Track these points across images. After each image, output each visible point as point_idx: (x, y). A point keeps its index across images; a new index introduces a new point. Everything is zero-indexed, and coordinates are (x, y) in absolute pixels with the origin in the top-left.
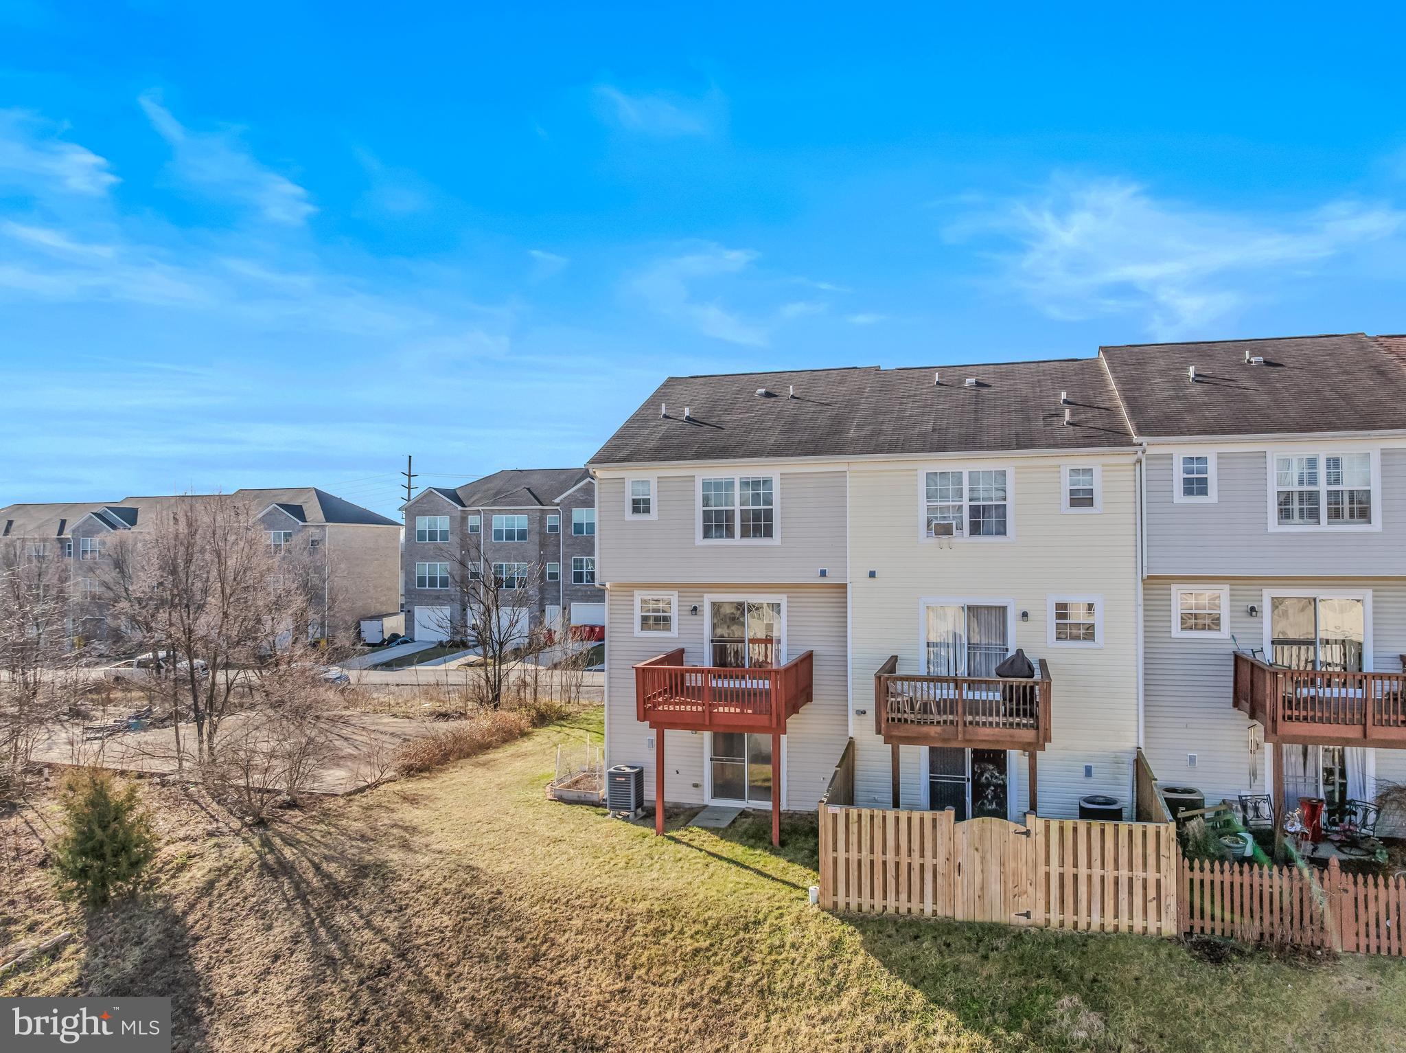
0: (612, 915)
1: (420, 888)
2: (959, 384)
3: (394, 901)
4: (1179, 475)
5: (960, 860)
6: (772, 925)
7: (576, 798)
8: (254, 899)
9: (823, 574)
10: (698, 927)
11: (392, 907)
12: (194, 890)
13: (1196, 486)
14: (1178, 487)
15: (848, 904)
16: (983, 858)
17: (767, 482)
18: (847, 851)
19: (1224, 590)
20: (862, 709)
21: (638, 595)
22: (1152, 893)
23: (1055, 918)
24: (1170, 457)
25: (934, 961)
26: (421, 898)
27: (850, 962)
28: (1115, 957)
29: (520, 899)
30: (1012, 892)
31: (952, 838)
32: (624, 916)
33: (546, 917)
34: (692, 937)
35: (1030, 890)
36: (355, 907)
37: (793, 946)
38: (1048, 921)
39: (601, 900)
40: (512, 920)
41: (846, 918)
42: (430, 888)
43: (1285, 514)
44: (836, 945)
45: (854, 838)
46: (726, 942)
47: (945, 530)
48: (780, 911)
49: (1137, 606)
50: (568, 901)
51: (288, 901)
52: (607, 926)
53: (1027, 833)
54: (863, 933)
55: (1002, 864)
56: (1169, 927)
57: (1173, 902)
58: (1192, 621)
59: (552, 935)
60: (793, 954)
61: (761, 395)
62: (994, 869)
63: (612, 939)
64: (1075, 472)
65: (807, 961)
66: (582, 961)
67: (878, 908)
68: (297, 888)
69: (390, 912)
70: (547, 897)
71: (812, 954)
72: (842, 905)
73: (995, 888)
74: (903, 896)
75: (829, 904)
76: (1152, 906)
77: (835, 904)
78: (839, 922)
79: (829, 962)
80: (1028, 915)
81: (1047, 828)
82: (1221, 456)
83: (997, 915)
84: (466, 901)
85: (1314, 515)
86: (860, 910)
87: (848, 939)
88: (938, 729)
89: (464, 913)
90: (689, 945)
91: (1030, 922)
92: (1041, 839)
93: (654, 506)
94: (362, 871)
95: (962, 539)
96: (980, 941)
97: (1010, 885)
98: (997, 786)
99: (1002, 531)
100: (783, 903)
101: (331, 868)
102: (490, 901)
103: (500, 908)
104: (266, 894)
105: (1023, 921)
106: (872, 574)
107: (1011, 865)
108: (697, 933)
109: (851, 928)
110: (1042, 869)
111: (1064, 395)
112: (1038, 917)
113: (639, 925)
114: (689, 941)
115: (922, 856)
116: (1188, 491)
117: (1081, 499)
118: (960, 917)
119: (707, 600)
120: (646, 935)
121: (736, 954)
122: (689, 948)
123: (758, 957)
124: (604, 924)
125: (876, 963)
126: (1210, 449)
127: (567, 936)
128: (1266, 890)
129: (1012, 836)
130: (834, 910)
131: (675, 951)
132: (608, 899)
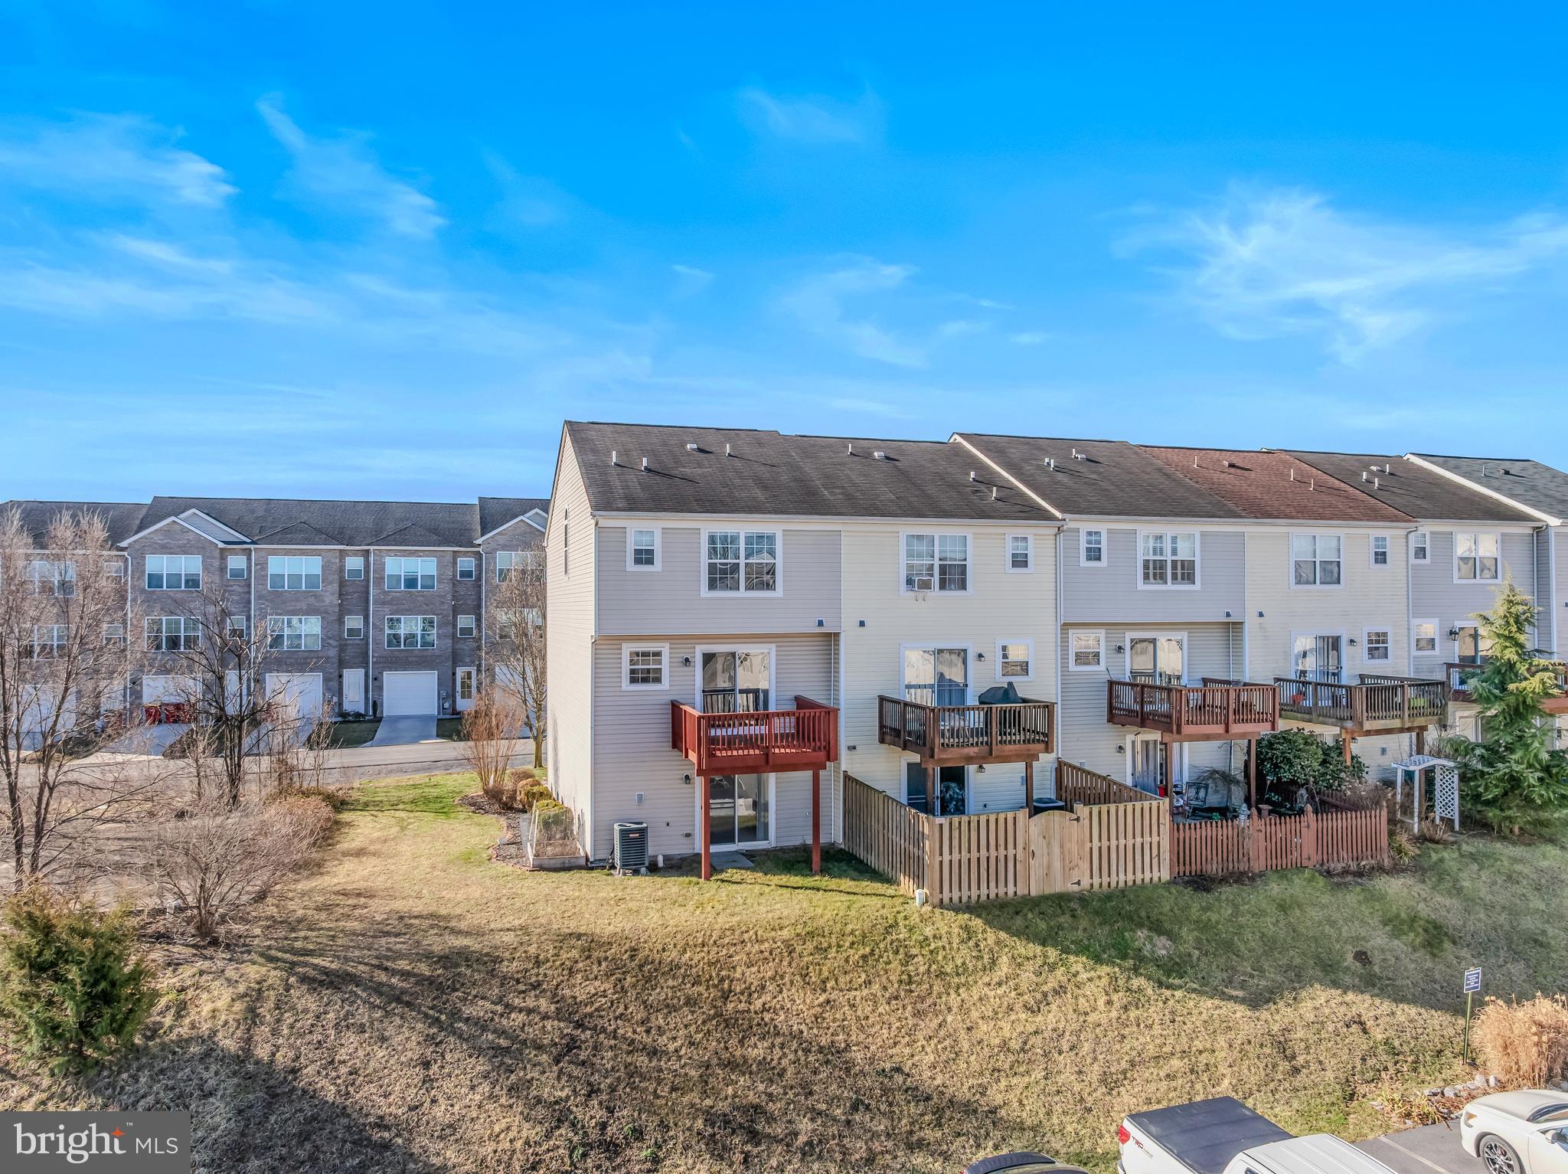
0: (767, 945)
1: (538, 963)
2: (868, 455)
3: (518, 981)
4: (1083, 545)
5: (1032, 848)
6: (905, 926)
7: (558, 866)
8: (331, 1015)
9: (821, 624)
10: (850, 939)
11: (521, 987)
12: (232, 1024)
13: (1094, 554)
14: (1083, 554)
15: (951, 899)
16: (1049, 844)
17: (771, 539)
18: (951, 854)
19: (1101, 633)
20: (852, 744)
21: (627, 649)
22: (1155, 852)
23: (1096, 881)
24: (1078, 530)
25: (1043, 925)
26: (550, 972)
27: (985, 939)
28: (1149, 899)
29: (664, 950)
30: (1068, 868)
31: (1027, 831)
32: (779, 944)
33: (706, 960)
34: (851, 948)
35: (1080, 862)
36: (476, 996)
37: (935, 937)
38: (1092, 885)
39: (746, 936)
40: (672, 970)
41: (957, 910)
42: (548, 961)
43: (1146, 577)
44: (966, 928)
45: (955, 842)
46: (882, 946)
47: (926, 585)
48: (902, 915)
49: (1056, 646)
50: (715, 942)
51: (380, 1007)
52: (771, 954)
53: (1078, 819)
54: (979, 916)
55: (1062, 847)
56: (1166, 876)
57: (1168, 856)
58: (1082, 658)
59: (723, 973)
60: (940, 944)
61: (693, 450)
62: (1056, 850)
63: (785, 963)
64: (1016, 539)
65: (955, 946)
66: (771, 987)
67: (974, 898)
68: (381, 994)
69: (524, 992)
70: (691, 943)
71: (956, 941)
72: (946, 900)
73: (1057, 865)
74: (992, 884)
75: (936, 901)
76: (1155, 861)
77: (941, 900)
78: (953, 914)
79: (971, 943)
80: (1078, 883)
81: (1091, 813)
82: (1109, 531)
83: (1058, 887)
84: (604, 964)
85: (1161, 577)
86: (960, 902)
87: (973, 923)
88: (976, 749)
89: (612, 975)
90: (855, 955)
91: (1081, 887)
92: (1087, 822)
93: (658, 557)
94: (446, 960)
95: (935, 593)
96: (1061, 907)
97: (1067, 862)
98: (958, 800)
99: (963, 586)
100: (897, 909)
101: (403, 965)
102: (632, 958)
103: (646, 962)
104: (343, 1007)
105: (1076, 888)
106: (862, 624)
107: (1067, 845)
108: (853, 943)
109: (967, 916)
110: (1088, 845)
111: (972, 474)
112: (1086, 883)
113: (799, 949)
114: (852, 952)
115: (1006, 849)
116: (1089, 558)
117: (1020, 561)
118: (1033, 893)
119: (700, 650)
120: (811, 954)
121: (897, 952)
122: (856, 957)
123: (914, 951)
124: (767, 954)
125: (1003, 935)
126: (1104, 526)
127: (739, 970)
128: (1220, 838)
129: (1068, 822)
130: (941, 905)
131: (847, 961)
132: (751, 933)
